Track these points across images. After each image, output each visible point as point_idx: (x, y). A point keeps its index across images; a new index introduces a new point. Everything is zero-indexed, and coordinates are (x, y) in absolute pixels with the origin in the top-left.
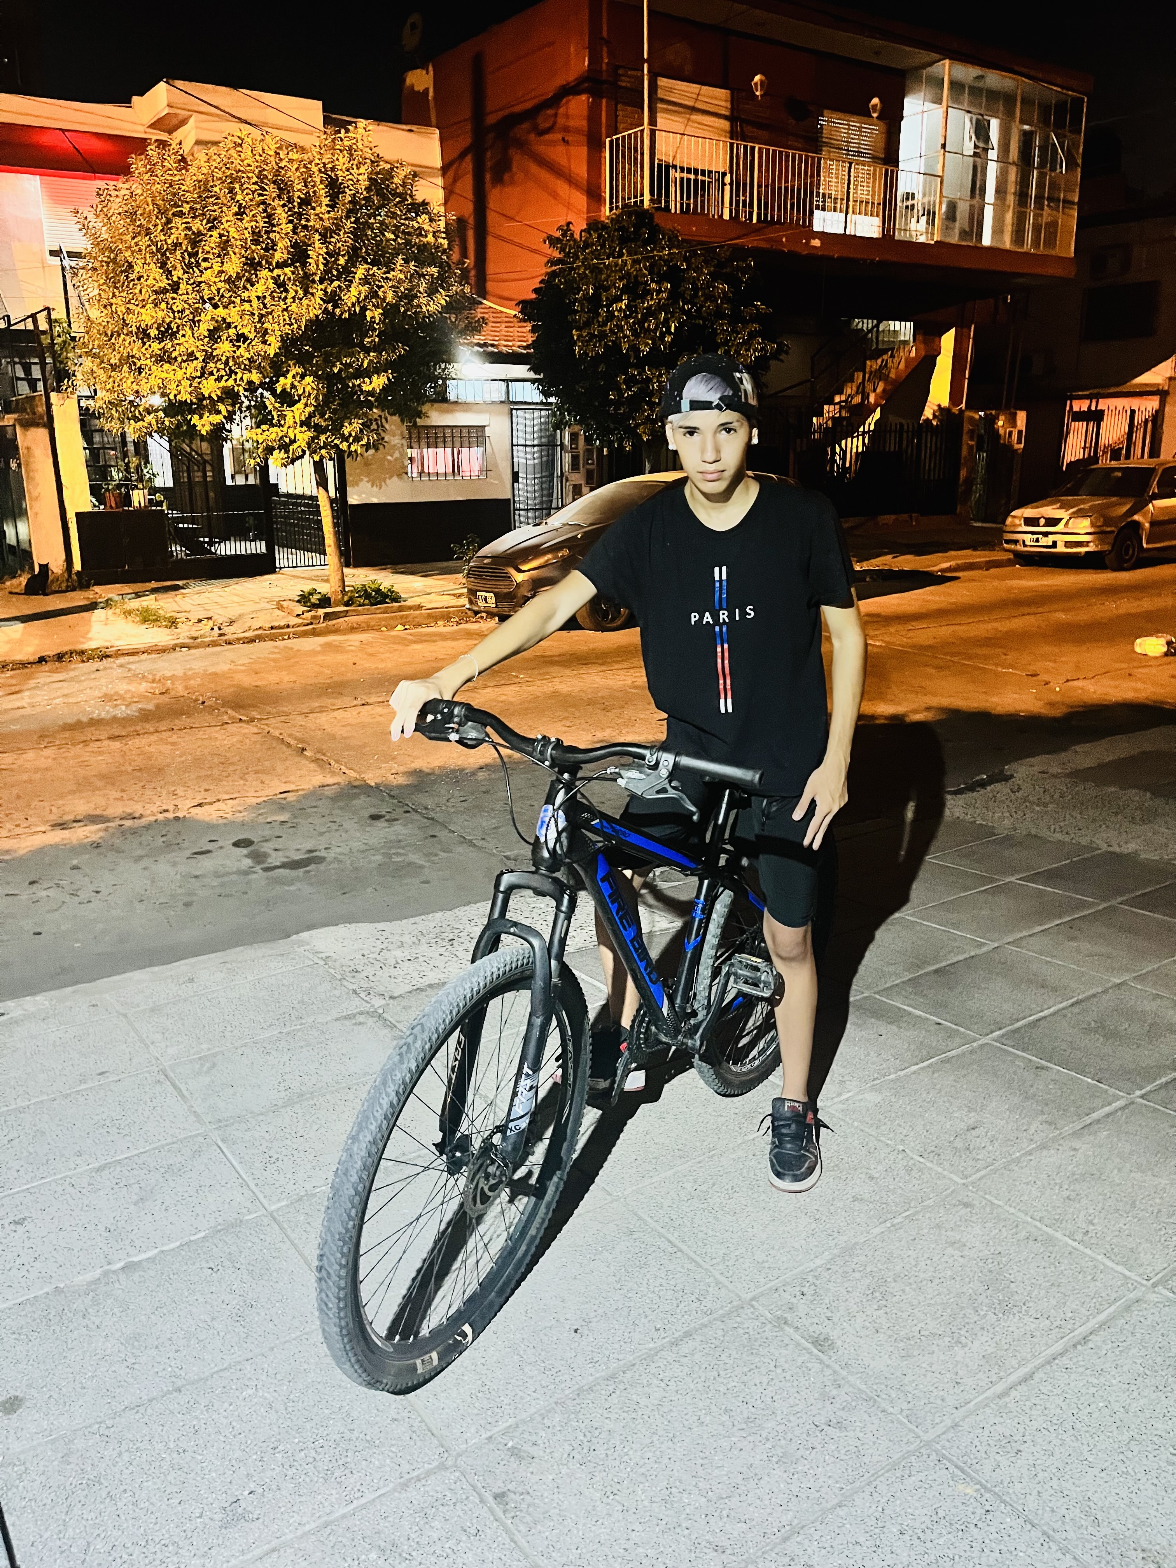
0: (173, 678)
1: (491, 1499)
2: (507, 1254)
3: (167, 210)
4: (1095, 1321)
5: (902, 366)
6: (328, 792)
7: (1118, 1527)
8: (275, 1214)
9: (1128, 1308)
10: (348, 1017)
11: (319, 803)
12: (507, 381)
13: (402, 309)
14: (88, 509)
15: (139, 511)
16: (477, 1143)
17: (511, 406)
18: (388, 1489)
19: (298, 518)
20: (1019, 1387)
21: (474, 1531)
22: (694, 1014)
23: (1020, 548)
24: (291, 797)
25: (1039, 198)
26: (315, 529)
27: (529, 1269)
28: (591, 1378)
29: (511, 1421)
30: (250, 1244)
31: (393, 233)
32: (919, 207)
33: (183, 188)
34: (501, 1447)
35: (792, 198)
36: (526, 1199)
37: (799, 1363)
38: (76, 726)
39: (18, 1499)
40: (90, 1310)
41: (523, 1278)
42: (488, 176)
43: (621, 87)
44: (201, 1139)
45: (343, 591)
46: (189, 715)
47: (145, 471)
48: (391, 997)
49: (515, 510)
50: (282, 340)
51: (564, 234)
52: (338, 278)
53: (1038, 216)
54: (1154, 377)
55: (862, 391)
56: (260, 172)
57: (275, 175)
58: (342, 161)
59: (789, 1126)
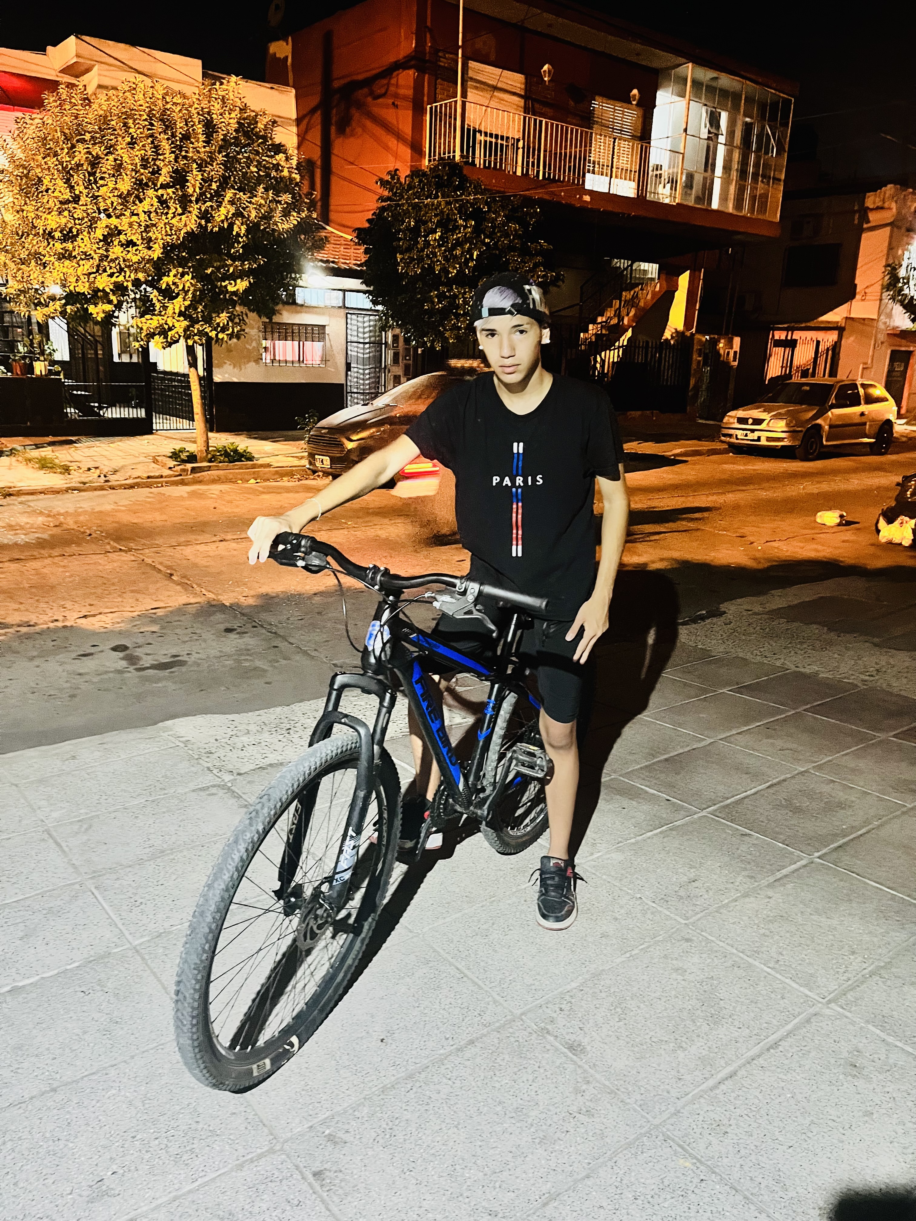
0: (65, 514)
1: (311, 1176)
2: (328, 980)
3: (72, 137)
4: (783, 1030)
5: (649, 297)
6: (190, 608)
7: (801, 1191)
8: (138, 948)
9: (808, 1020)
10: (202, 789)
11: (183, 618)
12: (344, 291)
13: (262, 227)
15: (40, 378)
16: (308, 892)
17: (346, 310)
18: (226, 1170)
19: (172, 392)
20: (726, 1082)
21: (296, 1202)
22: (483, 790)
23: (733, 440)
24: (160, 612)
25: (755, 175)
26: (186, 401)
27: (345, 992)
28: (393, 1078)
29: (328, 1113)
30: (116, 972)
31: (256, 167)
32: (665, 176)
33: (86, 120)
34: (319, 1134)
35: (570, 162)
36: (345, 936)
37: (558, 1064)
41: (340, 998)
42: (333, 129)
43: (440, 66)
44: (77, 887)
45: (207, 450)
46: (78, 544)
47: (46, 347)
48: (239, 774)
49: (347, 393)
50: (164, 247)
51: (393, 178)
52: (211, 200)
53: (754, 189)
54: (835, 316)
55: (618, 315)
56: (150, 111)
57: (162, 114)
58: (217, 107)
59: (553, 878)
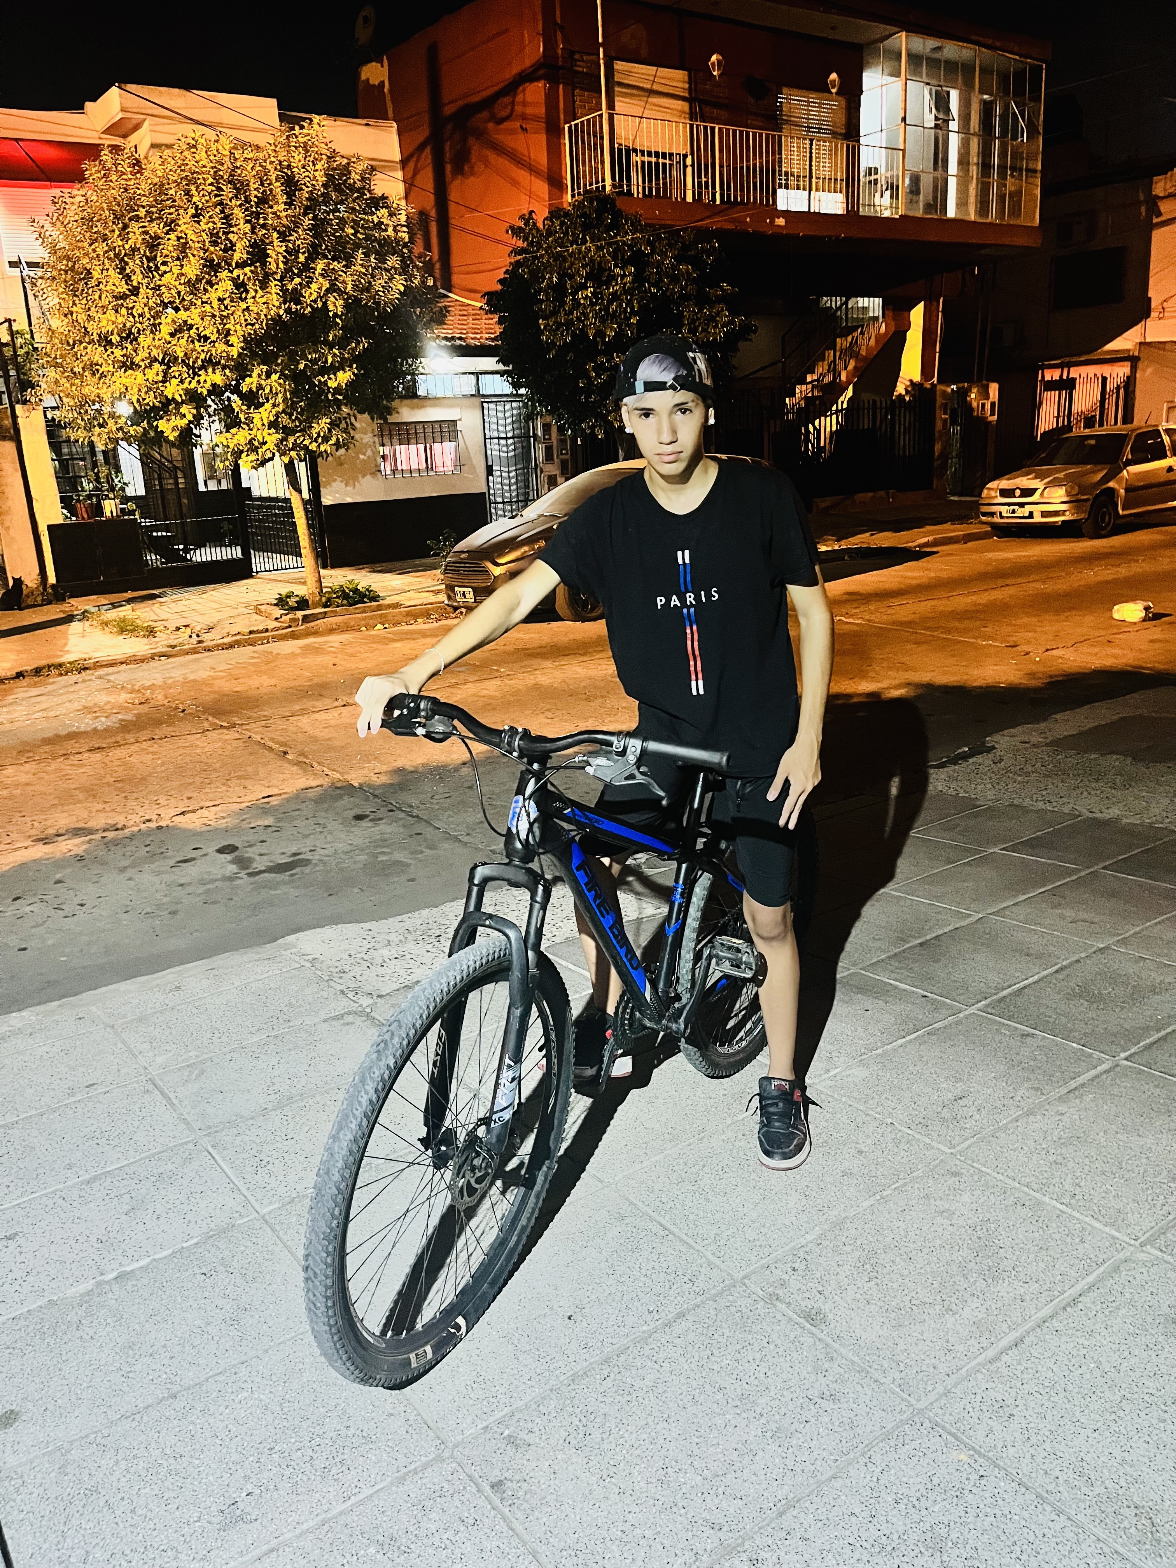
0: (152, 687)
1: (488, 1488)
2: (500, 1245)
3: (123, 215)
4: (1084, 1282)
5: (872, 342)
6: (311, 794)
7: (1109, 1484)
8: (267, 1217)
9: (1117, 1269)
10: (336, 1018)
11: (302, 806)
12: (477, 374)
14: (60, 520)
15: (112, 521)
16: (462, 1136)
17: (481, 398)
18: (385, 1484)
19: (273, 522)
20: (1009, 1352)
21: (471, 1521)
22: (678, 998)
23: (997, 520)
24: (274, 801)
25: (1002, 168)
26: (290, 531)
27: (522, 1259)
28: (585, 1364)
29: (507, 1410)
30: (242, 1248)
31: (352, 227)
32: (882, 182)
33: (138, 192)
34: (496, 1436)
35: (755, 177)
36: (516, 1191)
37: (792, 1337)
38: (55, 740)
39: (16, 1512)
40: (83, 1322)
41: (516, 1267)
42: (448, 167)
43: (578, 72)
44: (191, 1146)
45: (321, 592)
46: (170, 724)
47: (116, 481)
48: (380, 996)
49: (490, 503)
50: (245, 340)
51: (527, 224)
52: (299, 276)
53: (1002, 185)
54: (1124, 342)
55: (833, 369)
56: (215, 172)
57: (231, 175)
58: (297, 158)
59: (776, 1104)
